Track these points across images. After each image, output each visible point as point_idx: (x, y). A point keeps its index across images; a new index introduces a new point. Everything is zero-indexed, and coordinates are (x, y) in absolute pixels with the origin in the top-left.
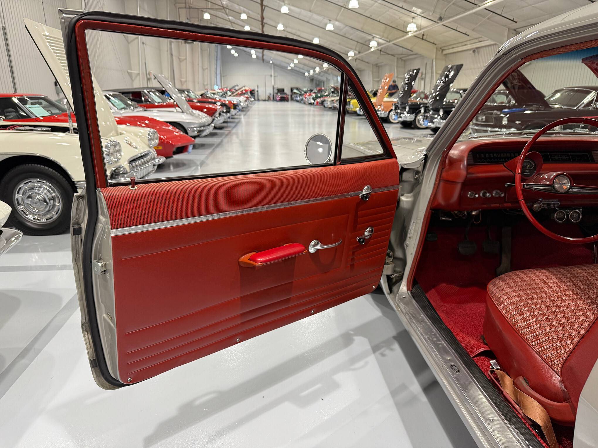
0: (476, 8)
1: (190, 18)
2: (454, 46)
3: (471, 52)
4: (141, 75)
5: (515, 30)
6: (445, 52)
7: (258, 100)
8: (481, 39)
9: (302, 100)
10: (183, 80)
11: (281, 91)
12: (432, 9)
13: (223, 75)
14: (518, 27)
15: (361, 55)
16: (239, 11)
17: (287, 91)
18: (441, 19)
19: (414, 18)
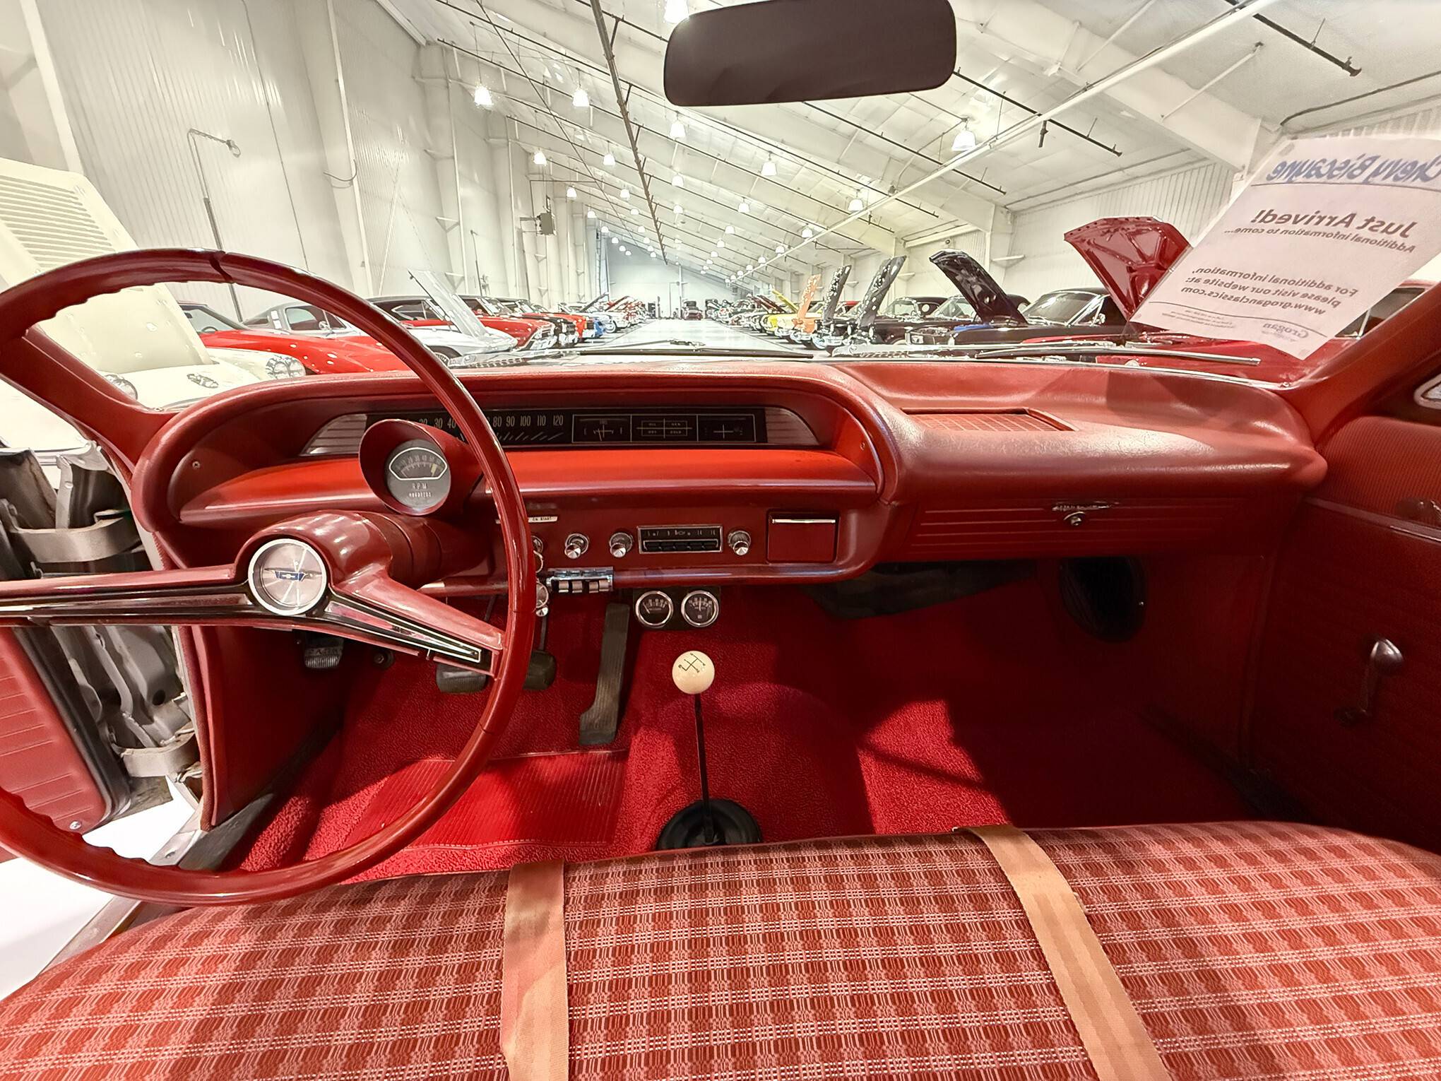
0: (941, 168)
1: (554, 197)
2: (920, 235)
3: (944, 243)
4: (466, 278)
5: (1005, 207)
6: (908, 245)
7: (660, 318)
8: (957, 223)
9: (717, 317)
10: (543, 288)
11: (692, 305)
12: (881, 174)
13: (611, 283)
14: (1009, 202)
15: (792, 249)
16: (619, 187)
17: (701, 306)
18: (893, 190)
19: (859, 190)
